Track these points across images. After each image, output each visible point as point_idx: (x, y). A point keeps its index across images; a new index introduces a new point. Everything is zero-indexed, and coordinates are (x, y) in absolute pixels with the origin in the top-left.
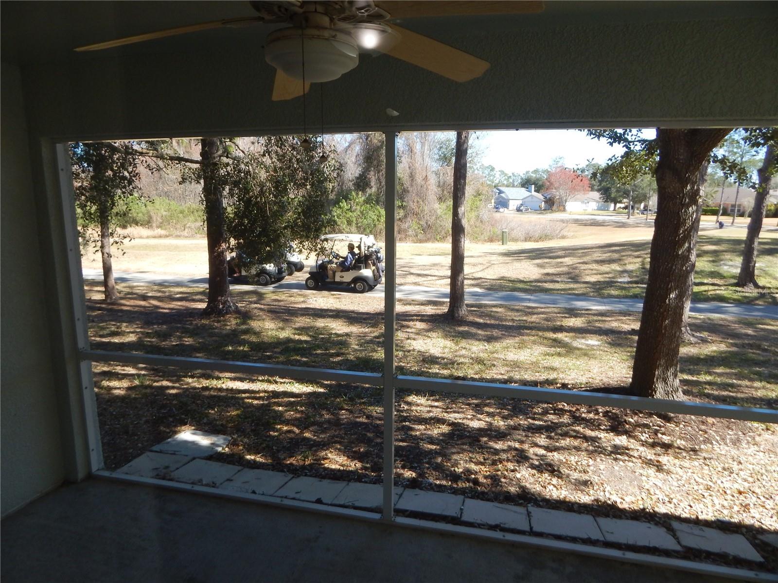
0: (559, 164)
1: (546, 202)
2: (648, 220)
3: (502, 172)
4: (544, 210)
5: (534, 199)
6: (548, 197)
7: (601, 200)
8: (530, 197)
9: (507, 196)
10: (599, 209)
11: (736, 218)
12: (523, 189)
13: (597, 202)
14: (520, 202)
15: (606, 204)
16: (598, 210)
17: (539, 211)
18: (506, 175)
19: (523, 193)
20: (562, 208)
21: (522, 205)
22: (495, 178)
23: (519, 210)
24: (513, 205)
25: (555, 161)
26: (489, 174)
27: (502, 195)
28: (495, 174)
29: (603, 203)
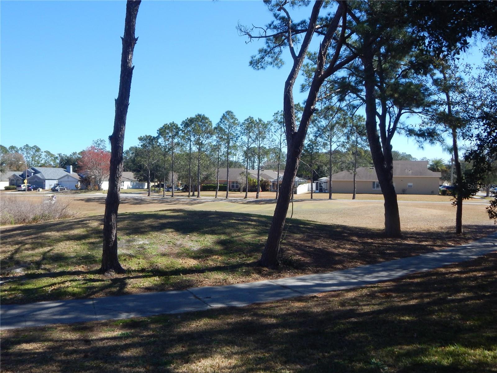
0: (101, 147)
1: (82, 182)
2: (165, 197)
3: (48, 153)
4: (81, 189)
5: (70, 179)
6: (84, 176)
7: (136, 179)
8: (66, 177)
9: (43, 176)
10: (134, 187)
11: (248, 193)
12: (62, 170)
13: (132, 181)
14: (56, 182)
15: (140, 183)
16: (132, 188)
17: (76, 190)
18: (52, 155)
19: (61, 172)
20: (97, 187)
21: (58, 185)
22: (41, 159)
23: (54, 190)
24: (49, 185)
25: (96, 143)
26: (34, 154)
27: (38, 175)
28: (41, 155)
29: (138, 182)
